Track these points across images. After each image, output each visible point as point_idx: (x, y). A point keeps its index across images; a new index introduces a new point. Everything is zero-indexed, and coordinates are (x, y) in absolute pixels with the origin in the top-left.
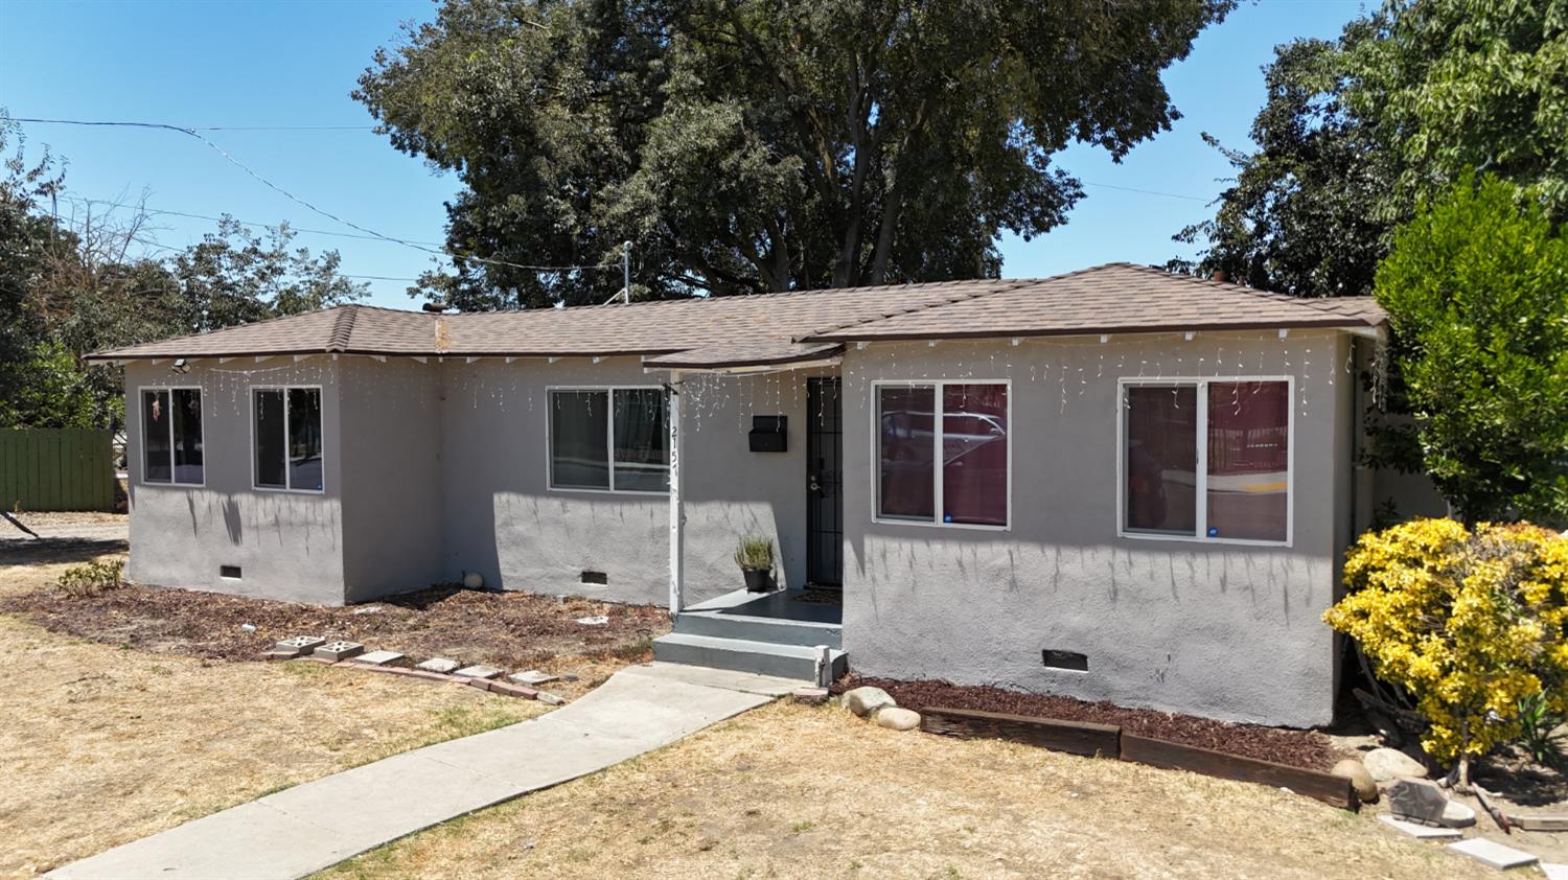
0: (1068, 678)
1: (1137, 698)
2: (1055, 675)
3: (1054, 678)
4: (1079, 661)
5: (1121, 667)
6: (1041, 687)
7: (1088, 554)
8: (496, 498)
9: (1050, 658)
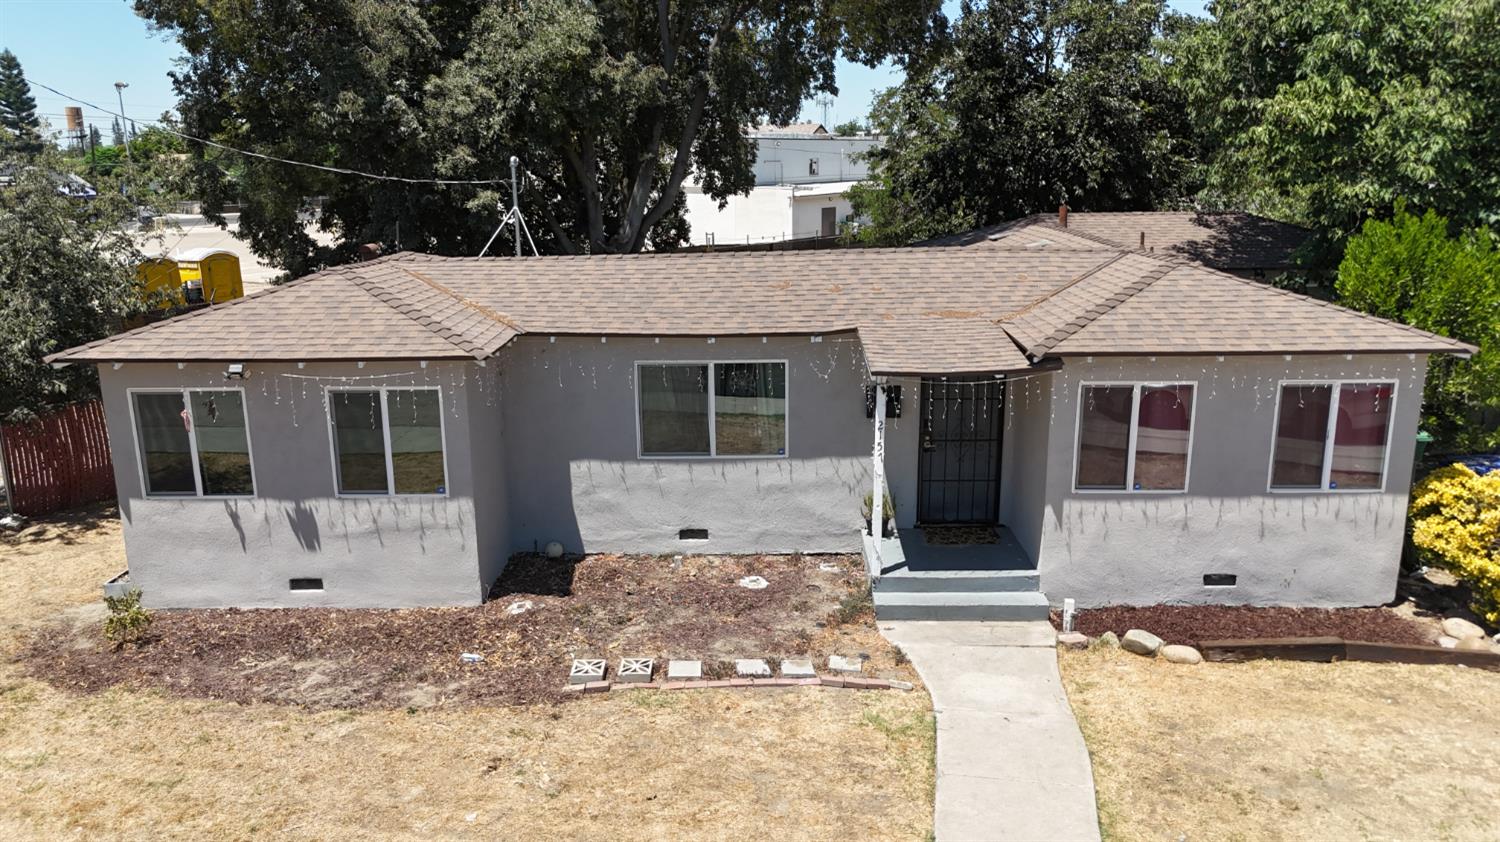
0: (1221, 592)
1: (1268, 600)
2: (1211, 591)
3: (1209, 593)
4: (1231, 579)
5: (1259, 580)
6: (1200, 601)
7: (1244, 503)
8: (573, 466)
9: (1209, 580)
